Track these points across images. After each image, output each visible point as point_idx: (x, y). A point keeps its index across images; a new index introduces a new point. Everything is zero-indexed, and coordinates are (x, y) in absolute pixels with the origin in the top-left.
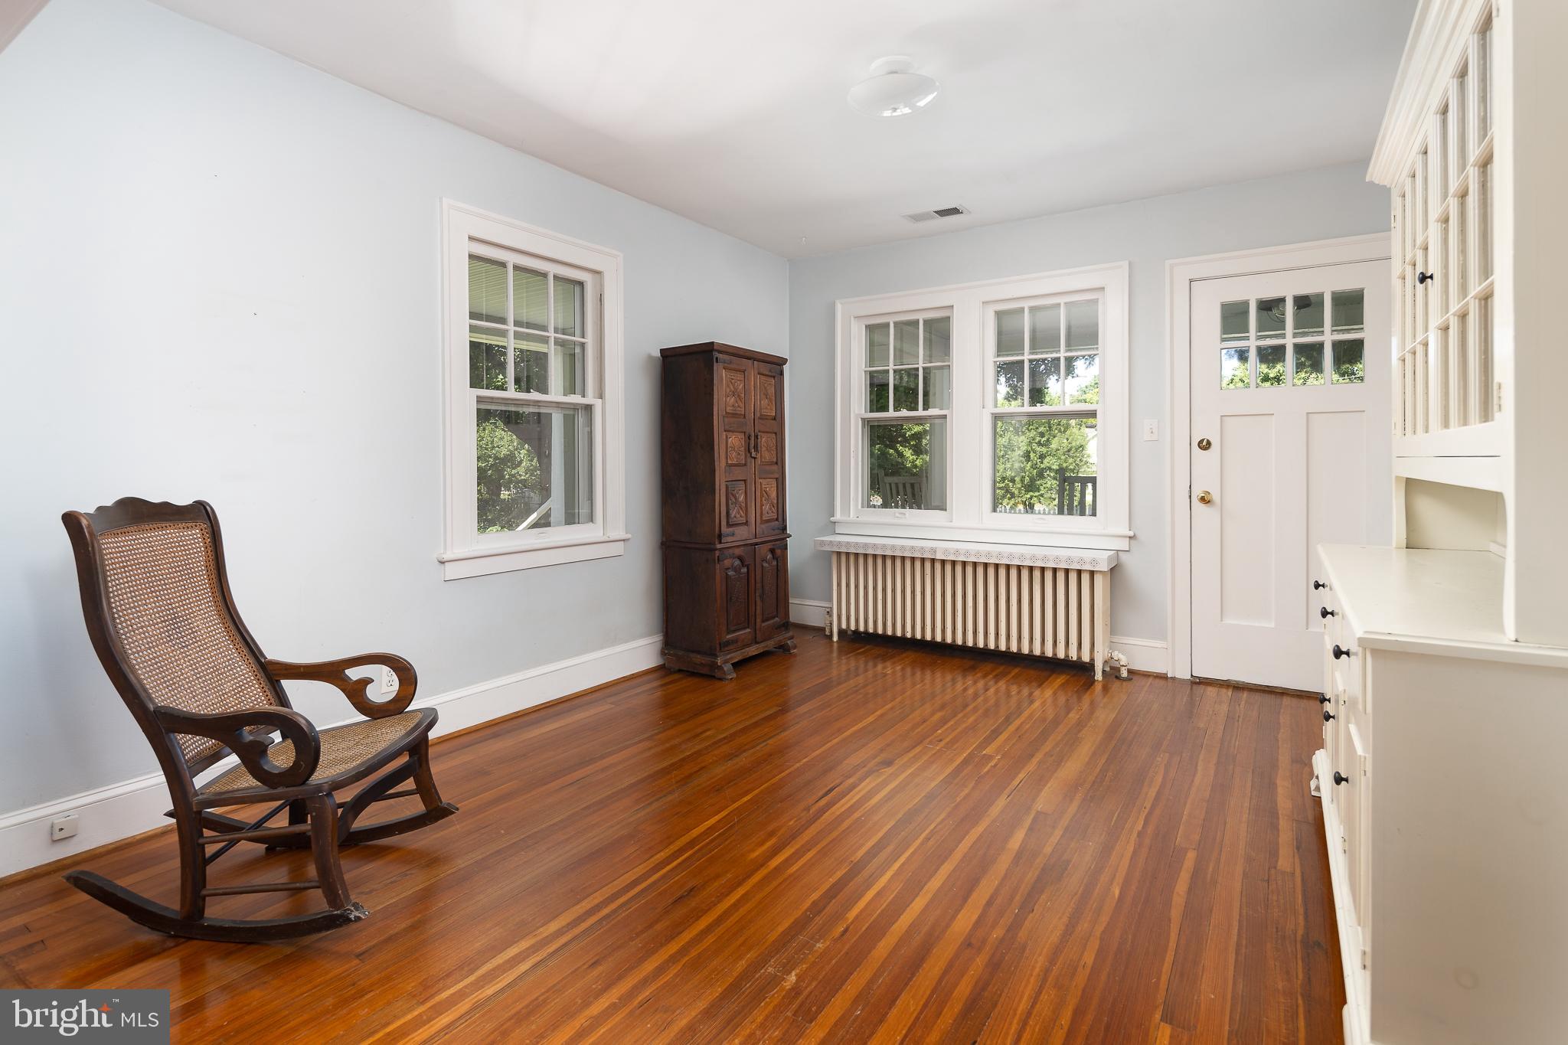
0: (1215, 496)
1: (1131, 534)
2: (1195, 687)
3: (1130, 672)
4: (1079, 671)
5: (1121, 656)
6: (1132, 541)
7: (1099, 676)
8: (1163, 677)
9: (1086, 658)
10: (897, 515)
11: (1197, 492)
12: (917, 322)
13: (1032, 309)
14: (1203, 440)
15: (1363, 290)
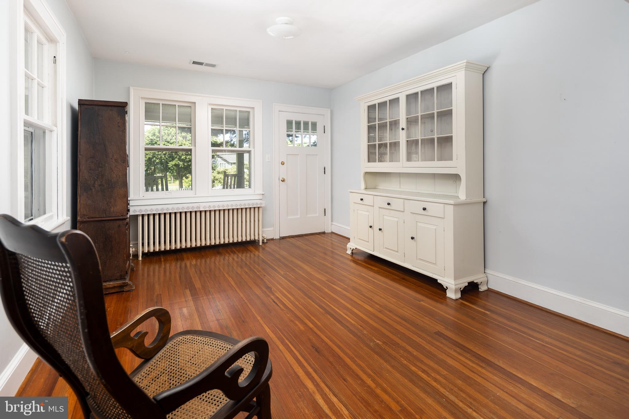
0: (286, 179)
1: (263, 193)
2: (281, 240)
3: (267, 240)
5: (265, 235)
6: (263, 195)
7: (261, 244)
8: (272, 239)
9: (257, 239)
10: (167, 194)
11: (281, 178)
13: (227, 111)
14: (282, 162)
15: (317, 122)
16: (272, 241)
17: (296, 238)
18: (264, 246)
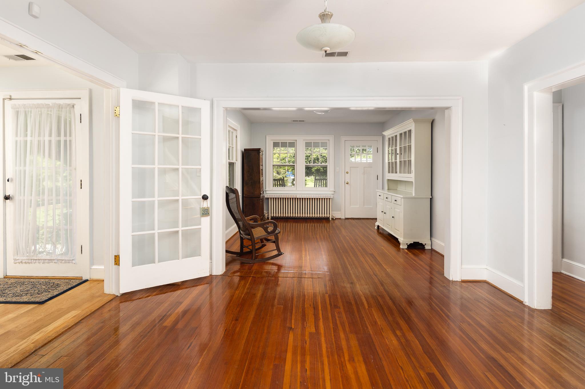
0: (349, 183)
1: (334, 190)
2: (346, 220)
3: (336, 218)
4: (327, 219)
5: (334, 215)
7: (330, 220)
8: (340, 219)
9: (328, 216)
11: (346, 182)
12: (287, 142)
13: (314, 143)
14: (347, 172)
16: (339, 220)
17: (355, 220)
18: (333, 221)
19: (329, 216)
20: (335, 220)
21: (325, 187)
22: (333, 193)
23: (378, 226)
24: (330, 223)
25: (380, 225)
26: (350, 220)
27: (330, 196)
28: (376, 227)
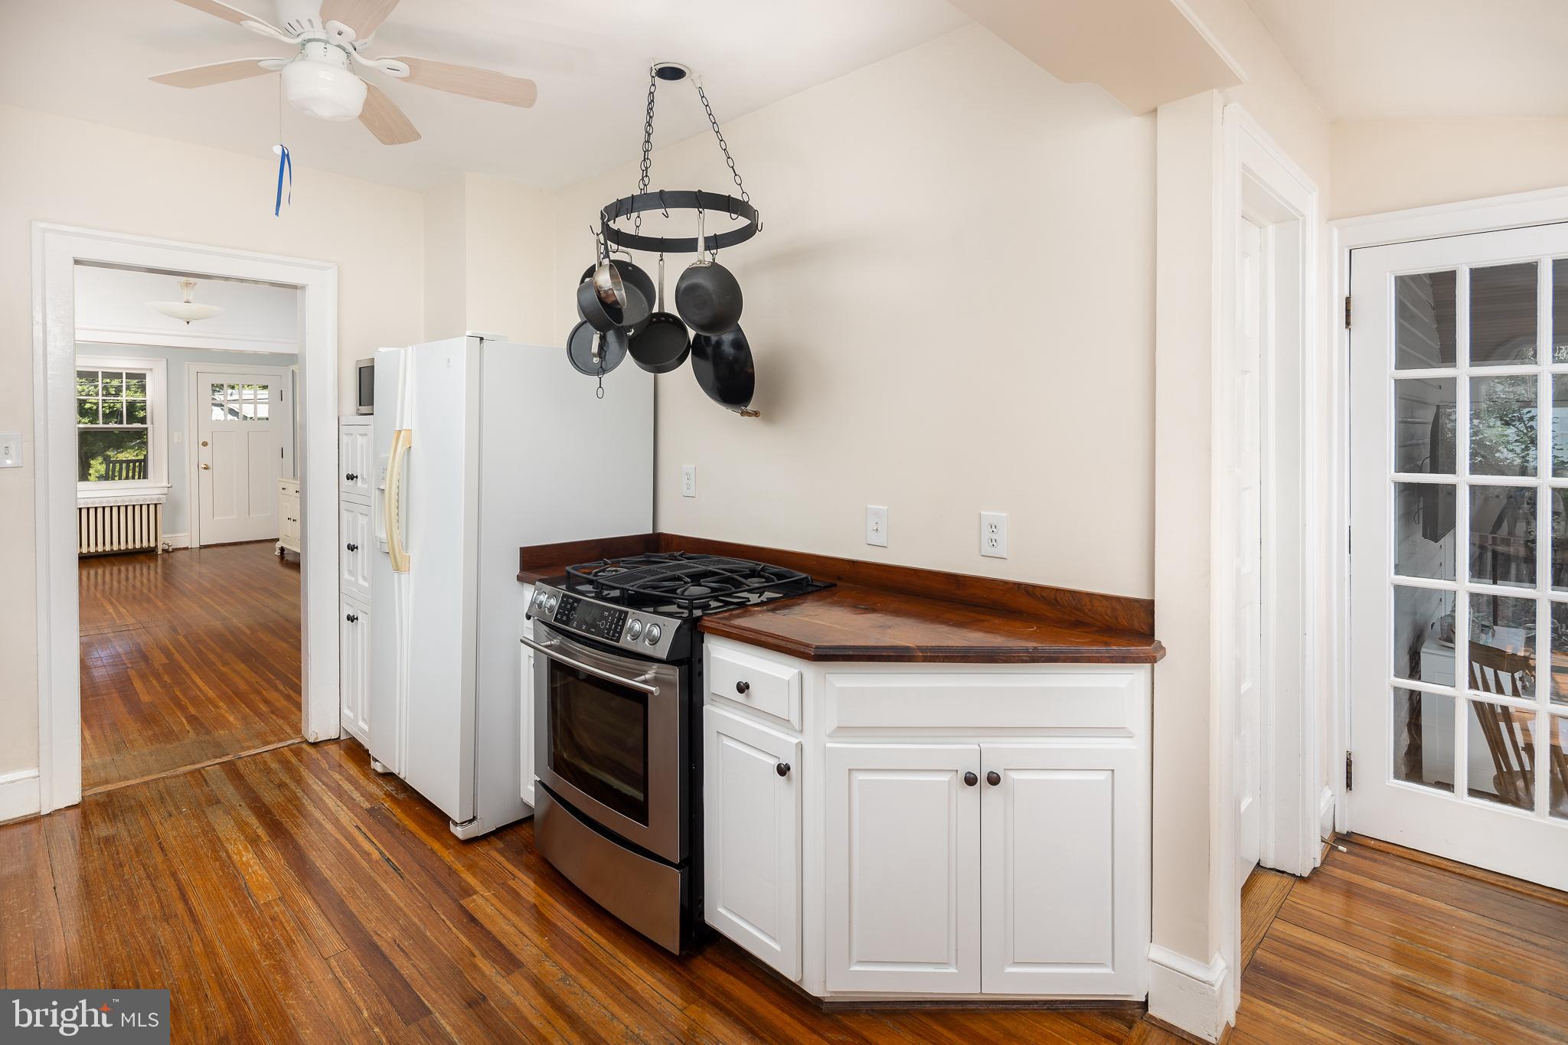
0: (211, 467)
1: (170, 485)
3: (173, 549)
4: (149, 553)
6: (169, 489)
7: (160, 552)
8: (186, 549)
9: (152, 545)
11: (202, 465)
14: (204, 442)
16: (185, 552)
17: (229, 547)
18: (166, 555)
19: (156, 546)
20: (172, 552)
21: (139, 478)
22: (165, 491)
23: (282, 549)
24: (160, 562)
25: (285, 546)
26: (215, 549)
27: (159, 499)
28: (277, 552)
